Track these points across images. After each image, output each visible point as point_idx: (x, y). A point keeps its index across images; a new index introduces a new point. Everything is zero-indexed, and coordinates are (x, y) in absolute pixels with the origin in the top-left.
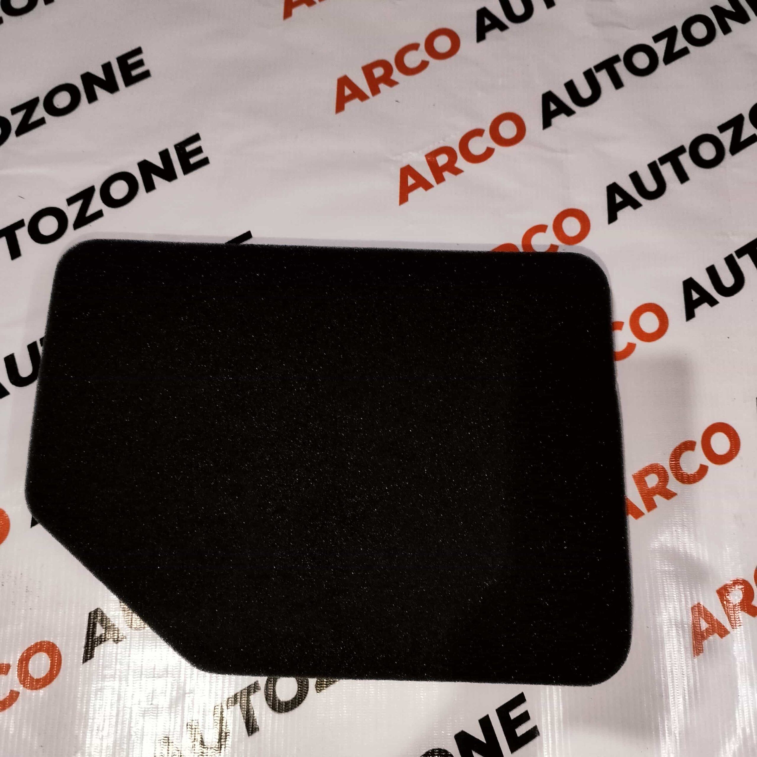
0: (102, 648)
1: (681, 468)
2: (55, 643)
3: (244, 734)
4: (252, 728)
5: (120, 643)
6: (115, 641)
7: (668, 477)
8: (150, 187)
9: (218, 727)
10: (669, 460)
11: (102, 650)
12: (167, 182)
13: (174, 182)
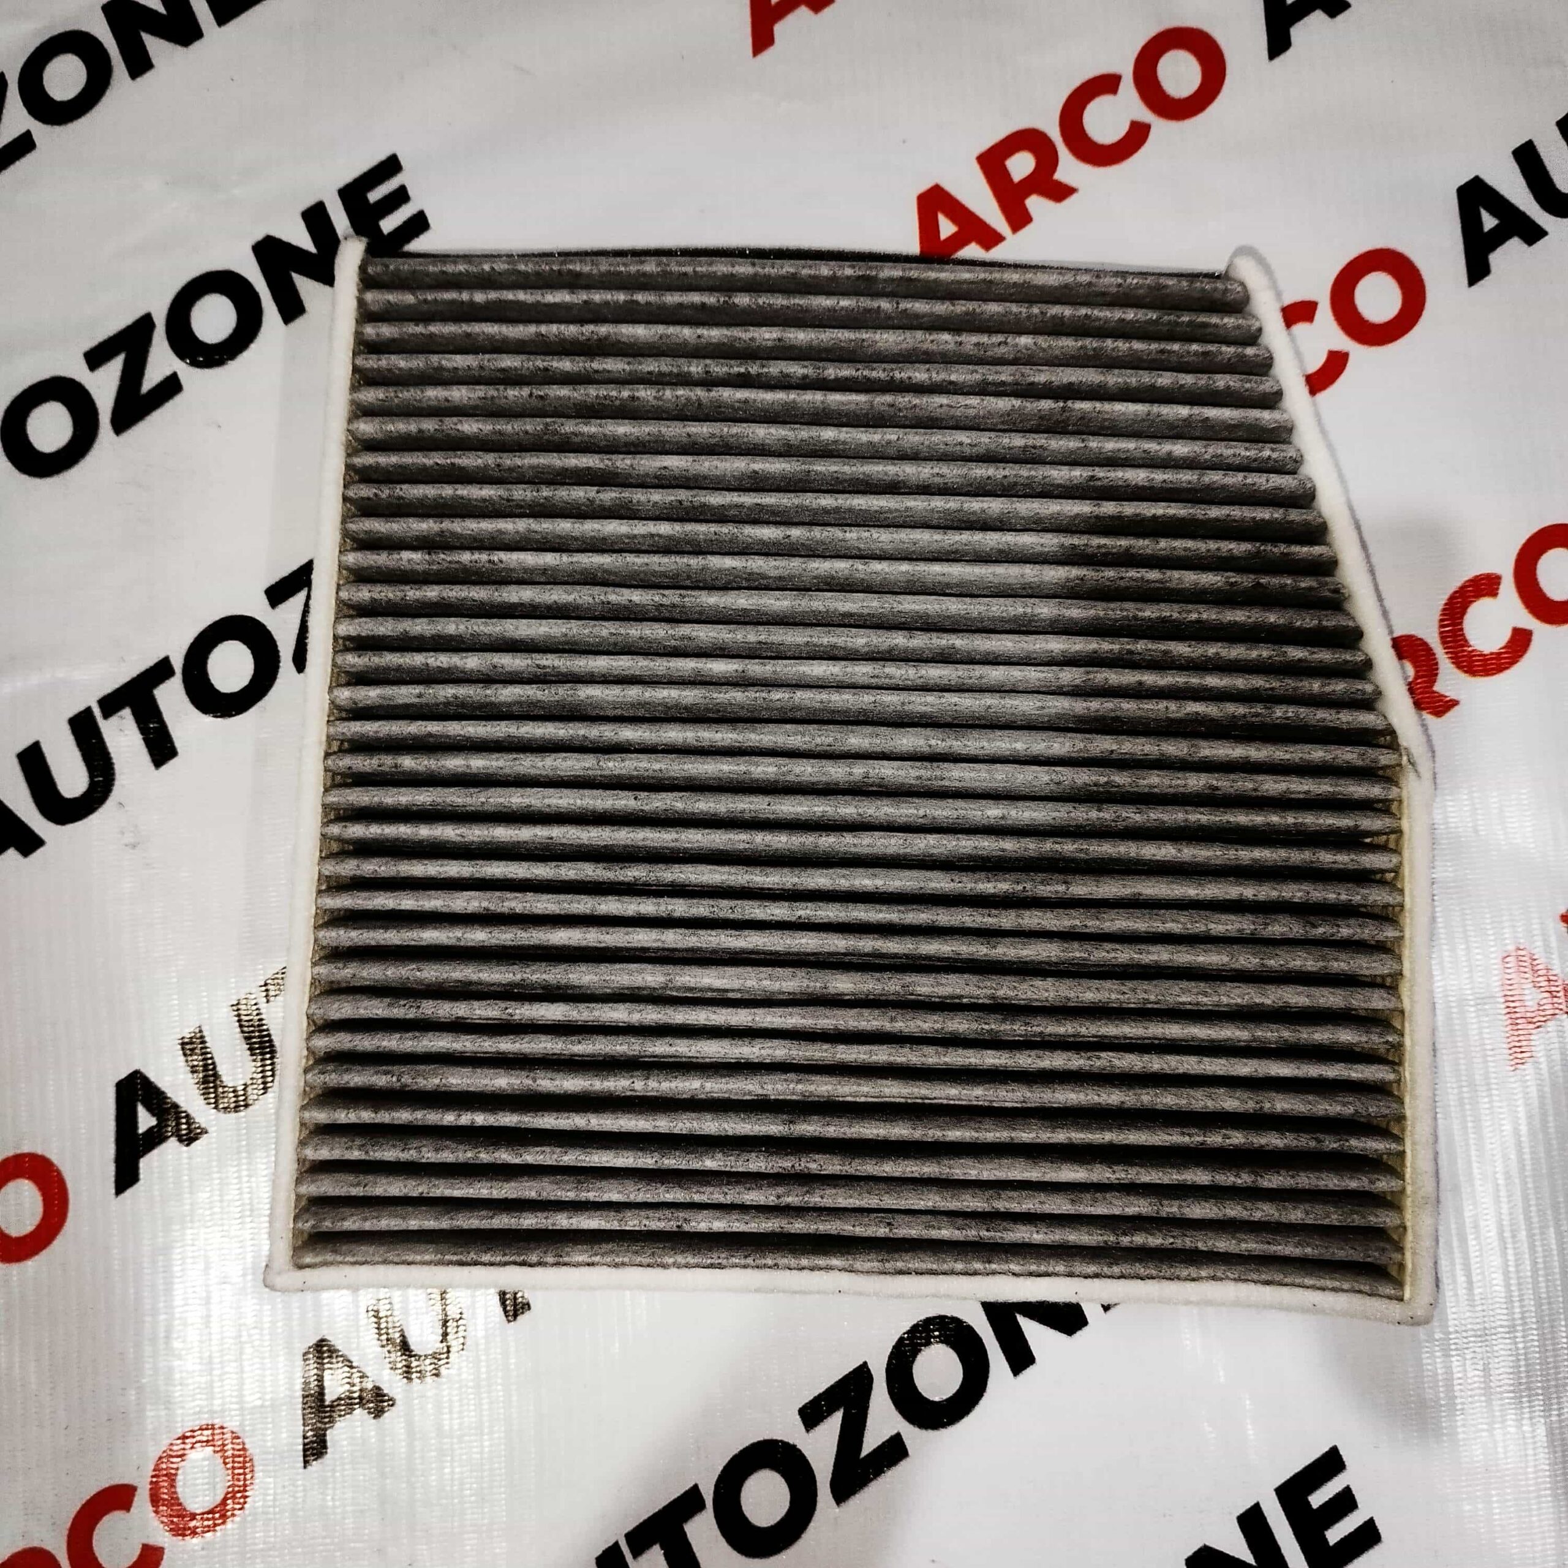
0: (156, 1158)
1: (1466, 641)
2: (48, 1155)
3: (498, 1320)
4: (515, 1305)
5: (196, 1145)
6: (181, 1141)
7: (1437, 664)
8: (139, 64)
9: (438, 1307)
10: (1436, 624)
11: (156, 1164)
12: (179, 48)
13: (197, 46)
